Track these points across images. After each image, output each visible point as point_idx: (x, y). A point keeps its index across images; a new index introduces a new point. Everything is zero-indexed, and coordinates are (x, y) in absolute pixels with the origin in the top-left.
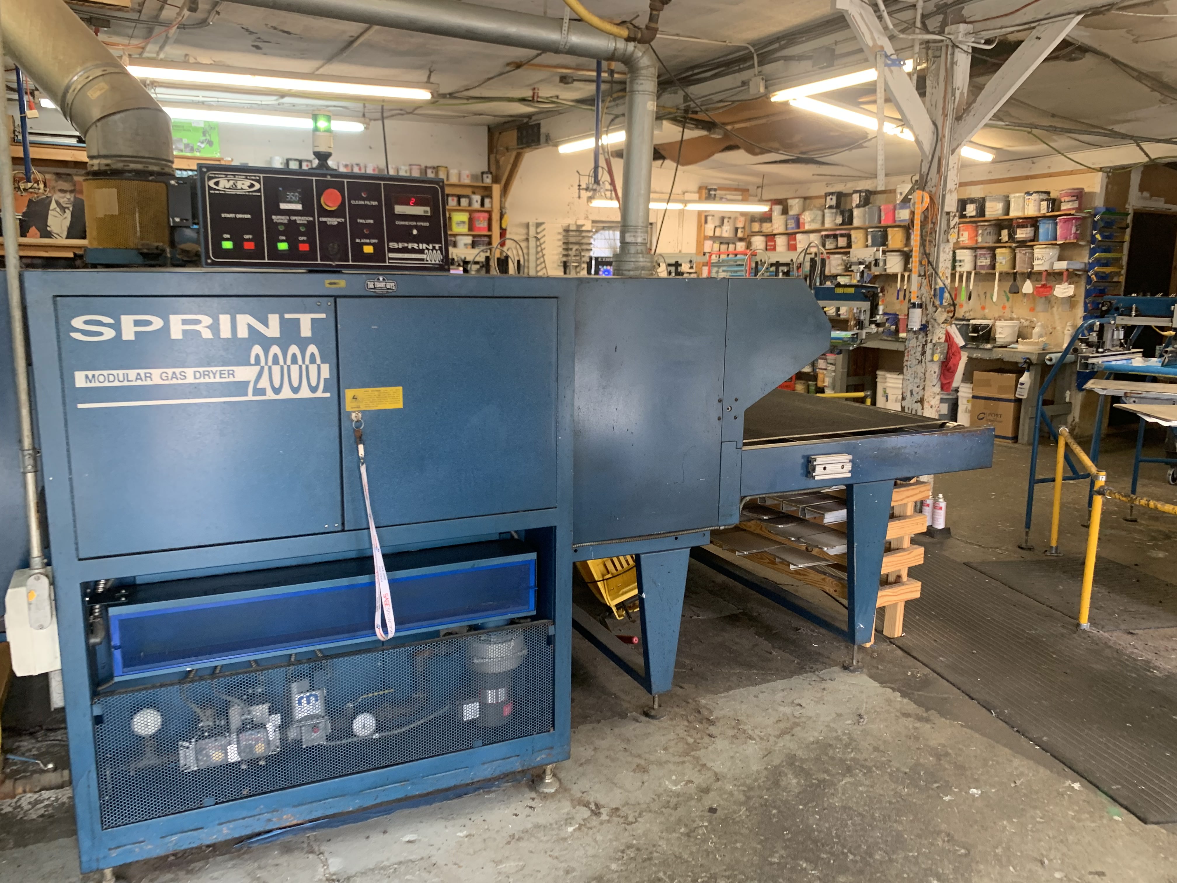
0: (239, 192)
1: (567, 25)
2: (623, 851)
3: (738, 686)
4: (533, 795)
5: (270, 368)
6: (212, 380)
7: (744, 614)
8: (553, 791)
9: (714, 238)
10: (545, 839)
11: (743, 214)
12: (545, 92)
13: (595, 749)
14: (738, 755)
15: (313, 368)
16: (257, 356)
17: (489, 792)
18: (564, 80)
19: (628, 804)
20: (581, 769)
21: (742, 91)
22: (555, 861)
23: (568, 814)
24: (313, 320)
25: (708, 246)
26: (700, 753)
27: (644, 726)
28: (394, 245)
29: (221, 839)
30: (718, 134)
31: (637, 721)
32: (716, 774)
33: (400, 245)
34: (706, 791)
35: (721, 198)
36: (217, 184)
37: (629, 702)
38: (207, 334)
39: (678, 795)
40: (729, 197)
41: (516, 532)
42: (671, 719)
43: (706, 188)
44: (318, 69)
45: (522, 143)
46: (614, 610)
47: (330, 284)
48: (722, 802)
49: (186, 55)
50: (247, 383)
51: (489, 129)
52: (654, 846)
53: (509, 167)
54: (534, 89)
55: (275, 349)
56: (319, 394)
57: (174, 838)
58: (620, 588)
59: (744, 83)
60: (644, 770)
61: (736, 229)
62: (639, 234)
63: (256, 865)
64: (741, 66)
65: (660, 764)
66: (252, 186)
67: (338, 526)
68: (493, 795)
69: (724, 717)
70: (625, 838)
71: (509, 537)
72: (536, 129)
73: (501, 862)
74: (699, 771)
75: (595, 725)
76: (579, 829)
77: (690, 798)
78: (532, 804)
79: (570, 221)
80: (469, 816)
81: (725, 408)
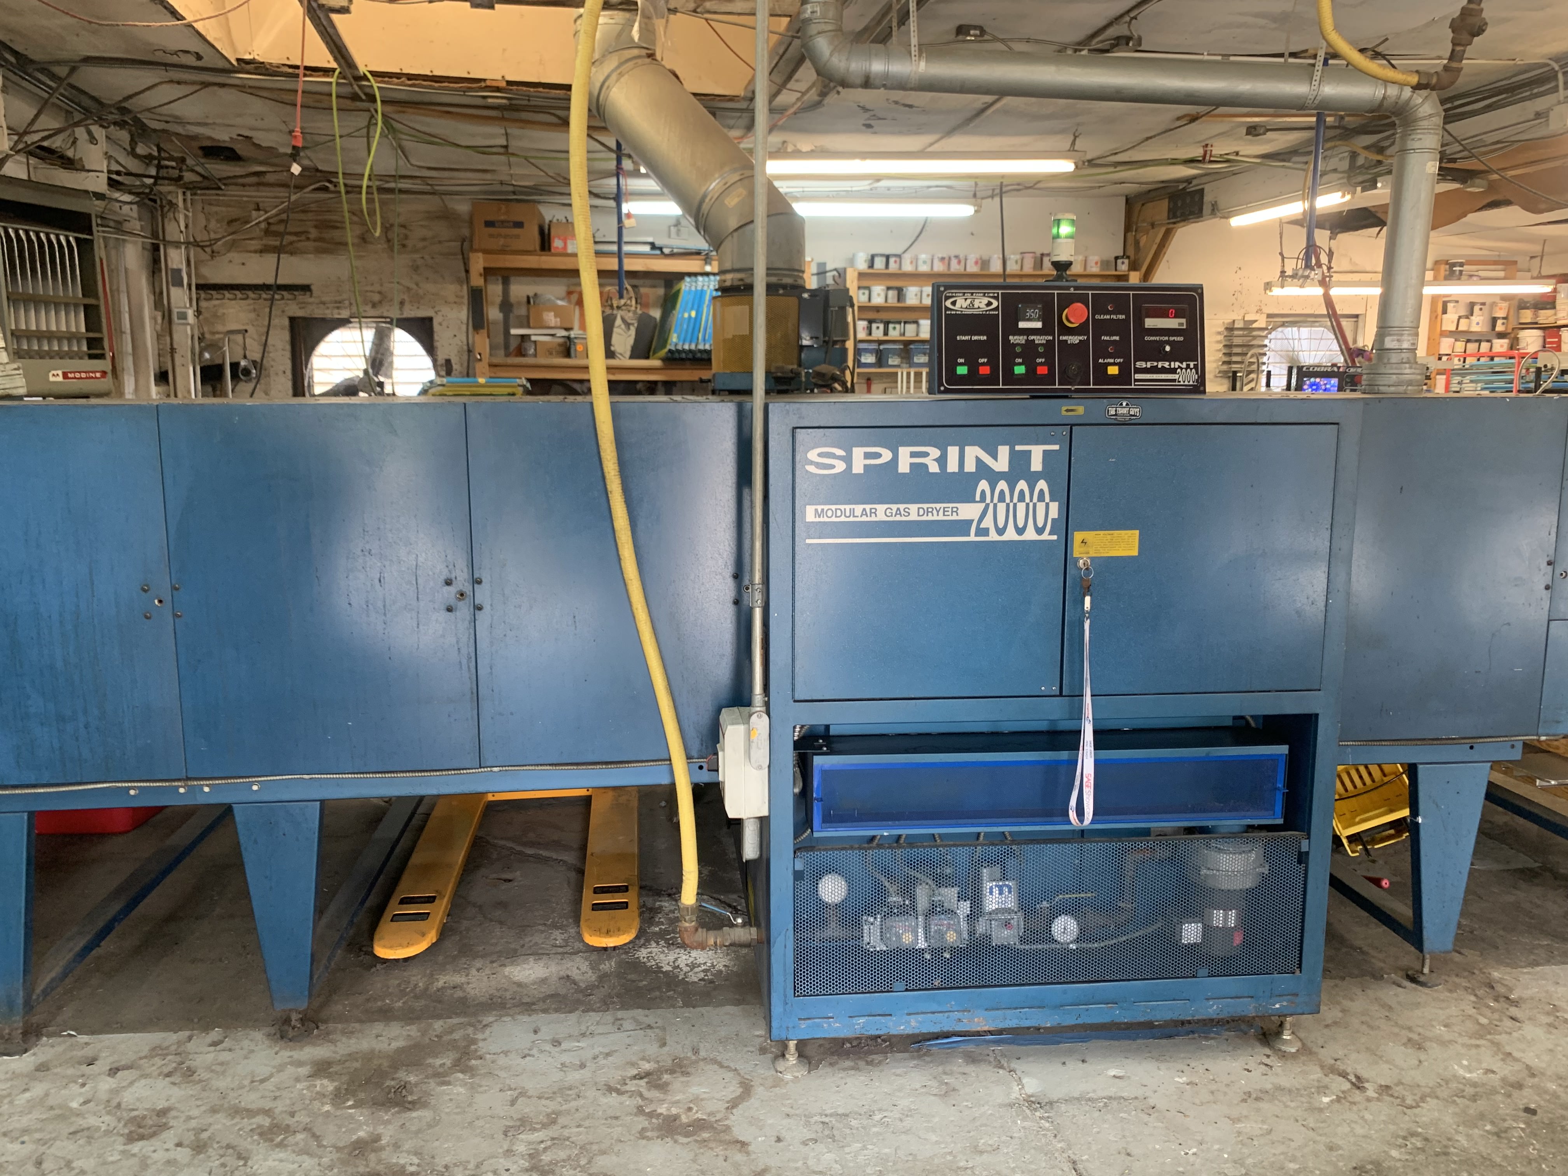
0: (975, 312)
1: (1319, 73)
2: (1405, 1138)
3: (1548, 962)
4: (1267, 1051)
5: (995, 506)
6: (935, 518)
7: (1545, 868)
8: (1293, 1050)
9: (1456, 334)
10: (1293, 1104)
11: (1505, 298)
12: (1219, 149)
13: (1343, 1011)
14: (1560, 1048)
15: (1041, 507)
16: (983, 492)
17: (1207, 1038)
18: (1253, 131)
19: (1402, 1084)
20: (1326, 1031)
21: (1534, 126)
22: (1311, 1133)
23: (1318, 1081)
24: (1045, 452)
25: (1446, 345)
26: (1502, 1038)
27: (1409, 993)
28: (1141, 364)
29: (909, 1031)
30: (1478, 187)
31: (1400, 986)
32: (1528, 1068)
33: (1149, 365)
34: (1519, 1086)
35: (1471, 276)
36: (954, 303)
37: (1384, 962)
38: (934, 468)
39: (1475, 1085)
40: (1482, 274)
41: (1252, 716)
42: (1450, 991)
43: (1447, 263)
44: (931, 144)
45: (1175, 216)
46: (1345, 841)
47: (1067, 411)
48: (1542, 1103)
49: (784, 142)
50: (970, 522)
51: (1127, 200)
52: (1449, 1139)
53: (1155, 247)
54: (1207, 145)
55: (1002, 485)
56: (1045, 536)
57: (862, 1020)
58: (1354, 813)
59: (1538, 115)
60: (1420, 1047)
61: (1494, 320)
62: (1405, 337)
63: (940, 1069)
64: (1535, 91)
65: (1444, 1044)
66: (989, 304)
67: (1055, 689)
68: (1211, 1042)
69: (1532, 998)
70: (1405, 1123)
71: (1243, 722)
72: (1197, 198)
73: (1239, 1120)
74: (1503, 1060)
75: (1337, 981)
76: (1338, 1100)
77: (1494, 1091)
78: (1267, 1061)
79: (1235, 316)
80: (1188, 1061)
81: (1557, 572)
